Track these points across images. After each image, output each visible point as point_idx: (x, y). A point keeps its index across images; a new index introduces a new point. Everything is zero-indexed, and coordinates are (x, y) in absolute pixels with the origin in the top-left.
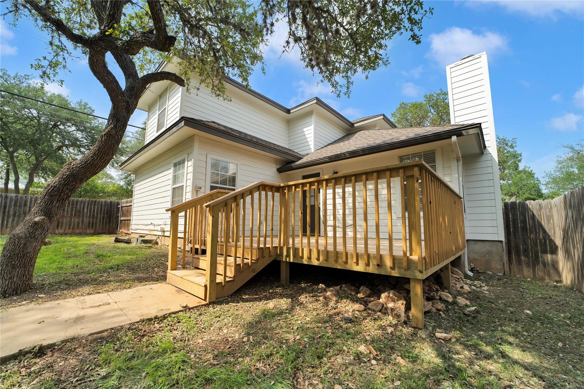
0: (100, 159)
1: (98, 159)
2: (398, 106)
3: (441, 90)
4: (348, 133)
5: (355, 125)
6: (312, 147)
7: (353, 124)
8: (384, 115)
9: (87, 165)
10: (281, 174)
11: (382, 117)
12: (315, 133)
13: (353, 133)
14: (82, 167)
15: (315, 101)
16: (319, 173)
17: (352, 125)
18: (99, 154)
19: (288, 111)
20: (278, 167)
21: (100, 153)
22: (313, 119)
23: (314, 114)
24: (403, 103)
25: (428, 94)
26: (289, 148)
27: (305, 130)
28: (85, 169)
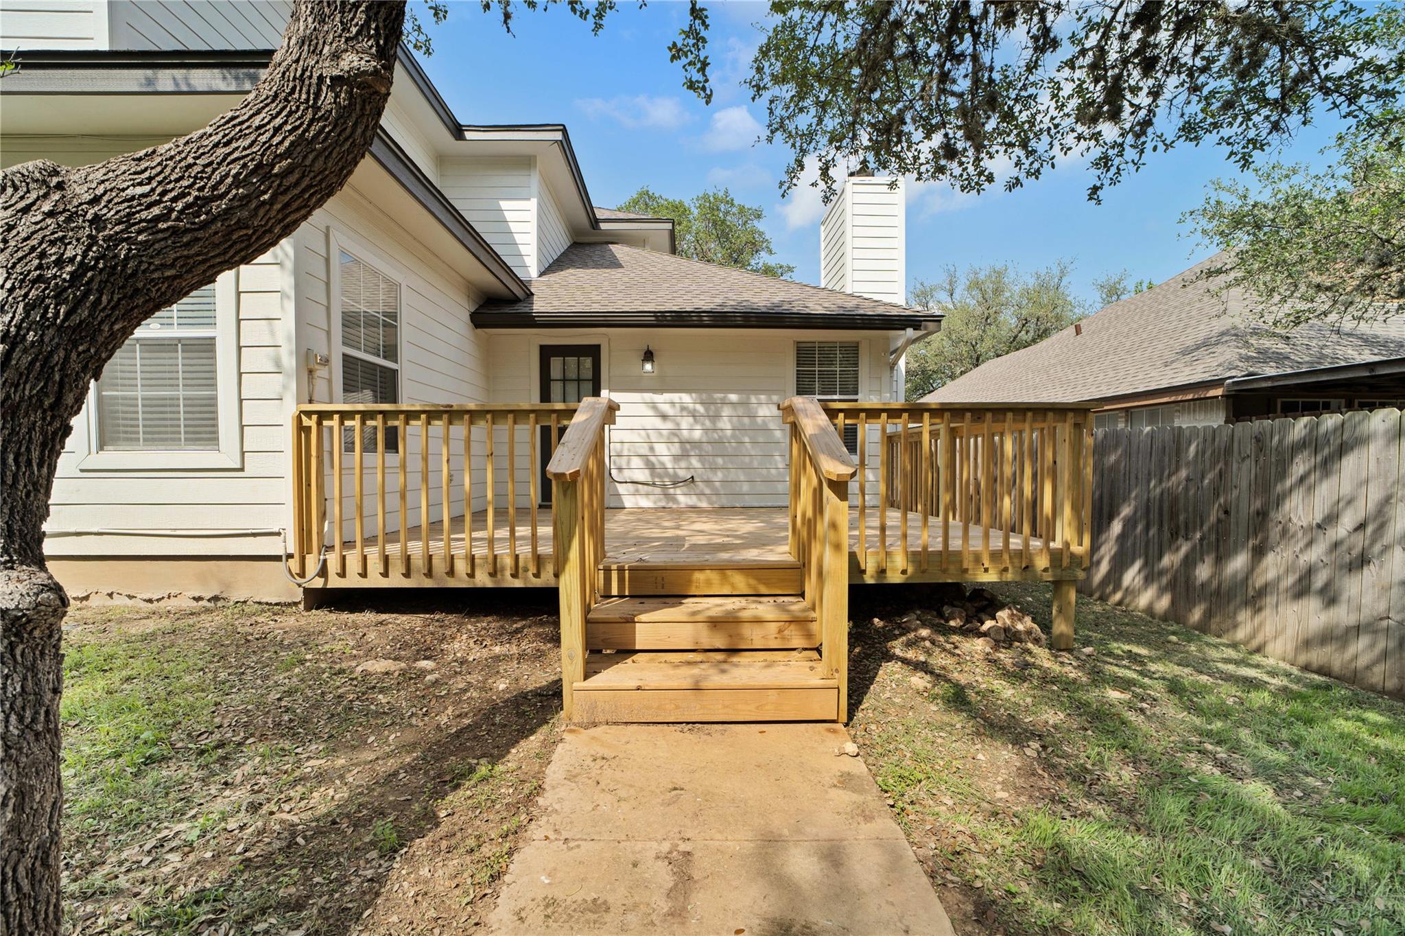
0: (287, 205)
1: (278, 206)
4: (576, 239)
5: (603, 226)
6: (531, 263)
7: (597, 224)
9: (204, 225)
10: (479, 331)
11: (670, 226)
12: (538, 225)
14: (174, 231)
15: (558, 136)
17: (595, 222)
18: (292, 179)
19: (458, 131)
20: (472, 309)
21: (296, 176)
22: (534, 181)
23: (537, 169)
27: (504, 205)
28: (187, 245)
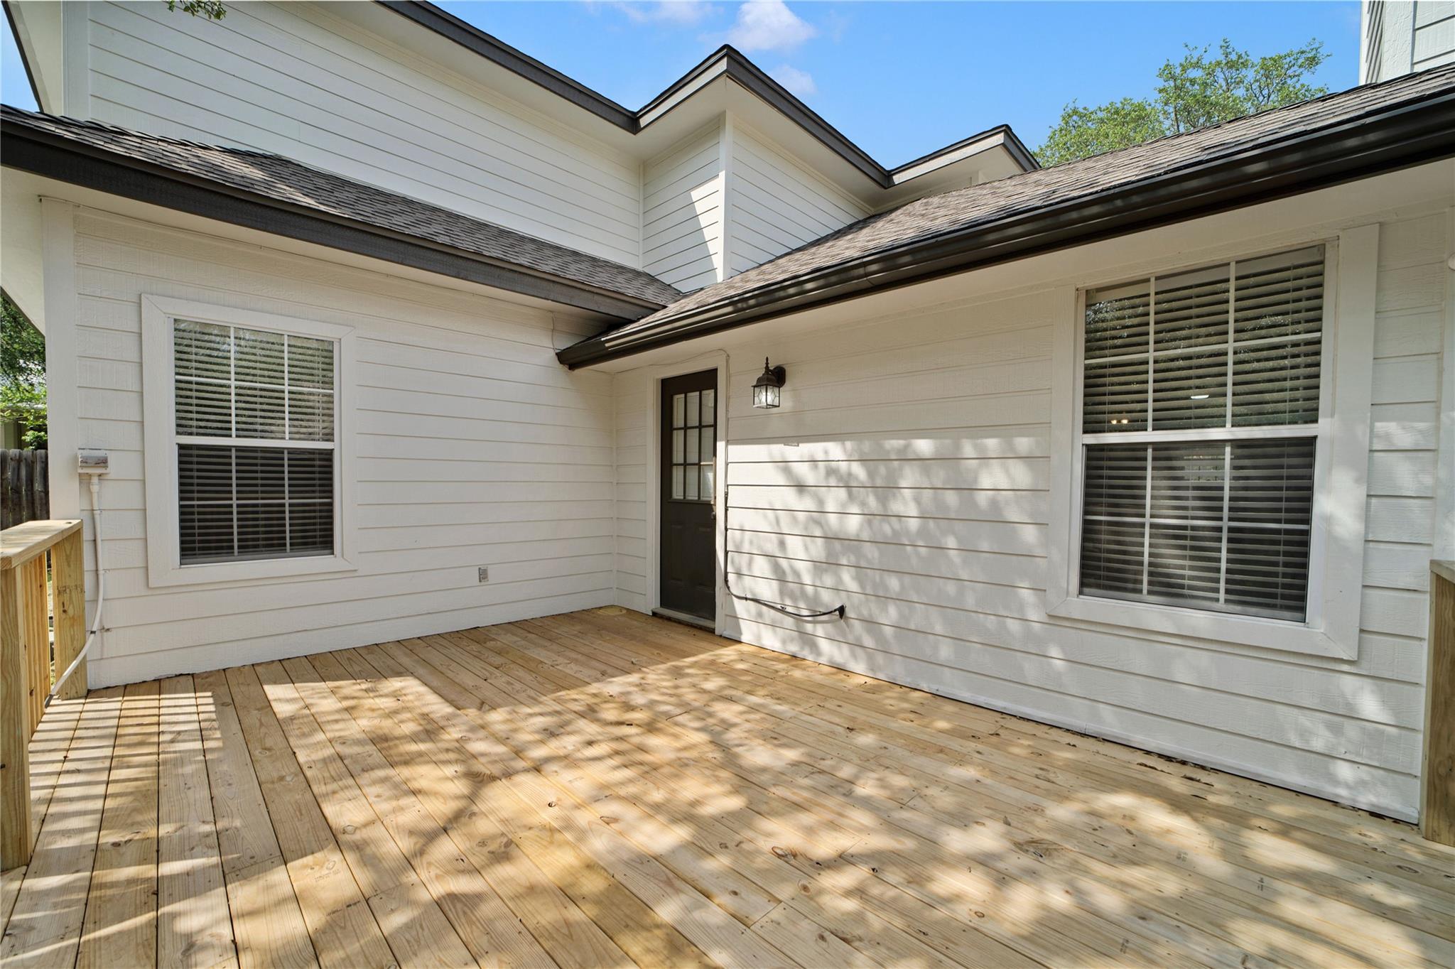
2: (1057, 123)
3: (1226, 46)
4: (872, 211)
5: (898, 179)
6: (718, 261)
7: (888, 175)
8: (1007, 130)
10: (578, 372)
11: (1000, 138)
12: (730, 205)
13: (886, 213)
15: (723, 65)
16: (714, 371)
17: (885, 177)
19: (631, 122)
20: (564, 344)
22: (726, 147)
23: (729, 127)
24: (1075, 112)
25: (1177, 60)
26: (647, 270)
27: (695, 195)
